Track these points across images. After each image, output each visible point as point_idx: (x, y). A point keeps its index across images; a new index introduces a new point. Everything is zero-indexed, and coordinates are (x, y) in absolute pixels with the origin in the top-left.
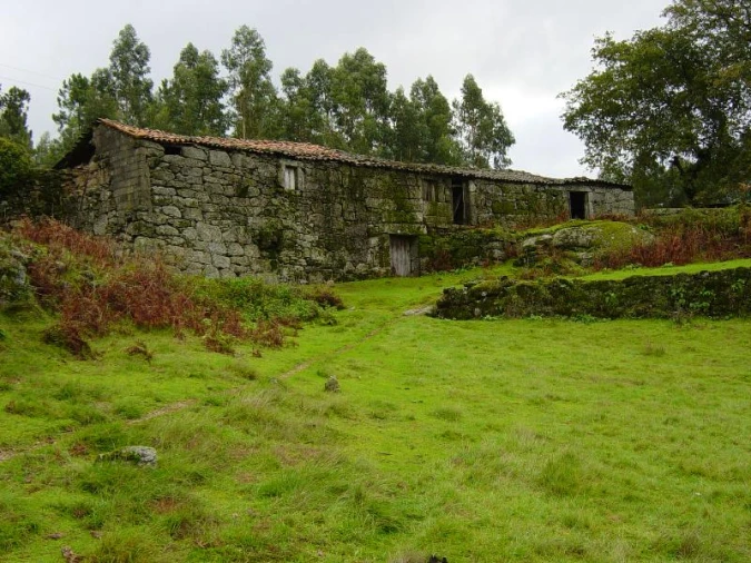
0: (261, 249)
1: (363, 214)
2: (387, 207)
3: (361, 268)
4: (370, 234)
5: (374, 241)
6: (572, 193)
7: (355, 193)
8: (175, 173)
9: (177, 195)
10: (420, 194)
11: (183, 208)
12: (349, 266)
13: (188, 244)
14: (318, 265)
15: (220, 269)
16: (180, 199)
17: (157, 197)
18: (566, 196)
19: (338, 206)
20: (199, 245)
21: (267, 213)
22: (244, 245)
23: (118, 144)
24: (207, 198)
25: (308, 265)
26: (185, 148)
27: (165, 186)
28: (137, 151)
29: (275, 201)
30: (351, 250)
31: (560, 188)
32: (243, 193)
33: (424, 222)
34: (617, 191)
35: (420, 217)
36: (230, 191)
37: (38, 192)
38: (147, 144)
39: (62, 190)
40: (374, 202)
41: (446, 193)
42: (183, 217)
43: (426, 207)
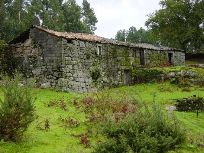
0: (93, 79)
1: (116, 62)
2: (123, 60)
3: (116, 82)
4: (118, 70)
5: (120, 72)
6: (169, 53)
7: (114, 55)
8: (71, 51)
9: (72, 60)
10: (131, 55)
11: (73, 65)
12: (113, 82)
13: (74, 80)
14: (106, 83)
15: (83, 88)
16: (72, 61)
17: (66, 61)
18: (168, 54)
19: (110, 60)
20: (78, 79)
21: (94, 65)
22: (88, 78)
23: (46, 38)
24: (79, 61)
25: (104, 83)
26: (73, 41)
27: (68, 57)
28: (59, 42)
29: (96, 60)
30: (114, 76)
31: (166, 52)
32: (88, 57)
33: (133, 65)
34: (180, 53)
35: (132, 63)
36: (85, 57)
37: (4, 55)
38: (63, 40)
39: (12, 54)
40: (119, 58)
41: (138, 54)
42: (73, 69)
43: (133, 60)
